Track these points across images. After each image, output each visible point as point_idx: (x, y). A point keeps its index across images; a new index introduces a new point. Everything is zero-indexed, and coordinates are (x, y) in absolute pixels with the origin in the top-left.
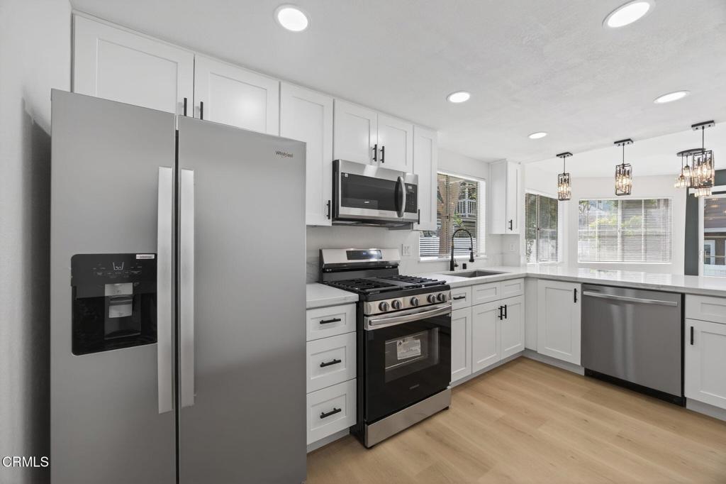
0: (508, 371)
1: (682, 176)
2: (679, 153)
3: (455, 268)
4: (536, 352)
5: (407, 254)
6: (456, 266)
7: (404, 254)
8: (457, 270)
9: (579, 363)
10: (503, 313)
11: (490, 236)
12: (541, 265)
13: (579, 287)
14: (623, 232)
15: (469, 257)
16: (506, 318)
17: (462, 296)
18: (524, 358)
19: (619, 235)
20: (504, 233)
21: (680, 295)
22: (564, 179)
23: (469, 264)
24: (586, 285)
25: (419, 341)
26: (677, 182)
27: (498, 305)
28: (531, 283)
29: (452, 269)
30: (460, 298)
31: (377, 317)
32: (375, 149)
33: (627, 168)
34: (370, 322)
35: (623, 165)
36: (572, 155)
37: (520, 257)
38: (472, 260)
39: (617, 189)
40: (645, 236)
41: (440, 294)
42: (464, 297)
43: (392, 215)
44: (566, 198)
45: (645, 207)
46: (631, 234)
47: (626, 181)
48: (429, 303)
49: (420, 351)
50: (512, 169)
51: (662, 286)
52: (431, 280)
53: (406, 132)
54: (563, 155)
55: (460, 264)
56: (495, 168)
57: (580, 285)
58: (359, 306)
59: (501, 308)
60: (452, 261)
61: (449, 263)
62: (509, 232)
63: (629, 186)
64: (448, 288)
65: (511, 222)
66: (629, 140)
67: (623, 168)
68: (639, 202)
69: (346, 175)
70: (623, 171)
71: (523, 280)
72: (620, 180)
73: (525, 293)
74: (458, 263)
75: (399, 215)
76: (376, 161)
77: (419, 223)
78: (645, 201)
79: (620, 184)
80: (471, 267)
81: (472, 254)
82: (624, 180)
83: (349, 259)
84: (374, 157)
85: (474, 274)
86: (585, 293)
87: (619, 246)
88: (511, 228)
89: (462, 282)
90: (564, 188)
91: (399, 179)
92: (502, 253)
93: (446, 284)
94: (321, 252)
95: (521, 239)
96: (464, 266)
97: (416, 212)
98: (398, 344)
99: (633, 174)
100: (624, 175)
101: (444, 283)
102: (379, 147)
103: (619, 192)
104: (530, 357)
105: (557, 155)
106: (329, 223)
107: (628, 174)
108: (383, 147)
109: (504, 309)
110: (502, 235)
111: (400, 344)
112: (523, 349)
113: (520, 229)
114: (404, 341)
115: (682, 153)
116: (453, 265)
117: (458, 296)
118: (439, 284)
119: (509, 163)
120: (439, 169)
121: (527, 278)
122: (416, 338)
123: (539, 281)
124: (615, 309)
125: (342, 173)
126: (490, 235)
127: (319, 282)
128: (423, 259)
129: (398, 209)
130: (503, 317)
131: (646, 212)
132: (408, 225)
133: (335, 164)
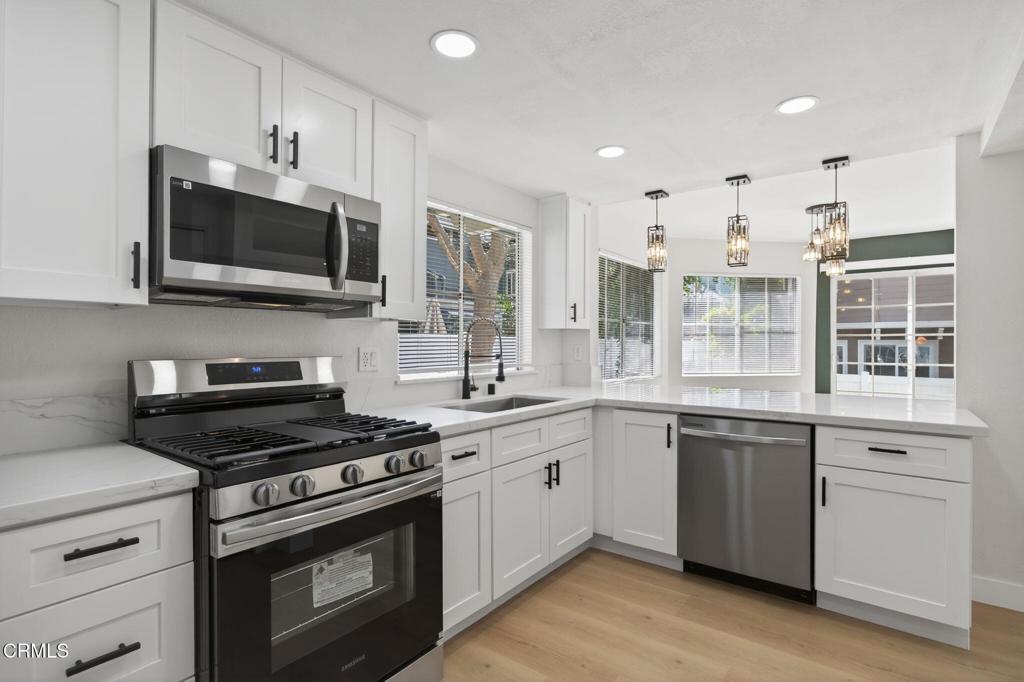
0: (565, 581)
1: (812, 244)
2: (809, 209)
3: (472, 393)
4: (611, 538)
5: (369, 368)
6: (474, 389)
7: (362, 368)
8: (477, 397)
9: (674, 553)
10: (553, 475)
11: (541, 332)
12: (628, 382)
13: (673, 420)
14: (742, 328)
15: (495, 371)
16: (558, 484)
17: (470, 450)
18: (594, 552)
19: (737, 331)
20: (563, 327)
21: (809, 428)
22: (657, 237)
23: (498, 385)
24: (687, 417)
25: (369, 557)
26: (806, 252)
27: (544, 460)
28: (603, 416)
29: (466, 396)
30: (467, 455)
31: (248, 520)
32: (275, 134)
33: (743, 223)
34: (224, 536)
35: (738, 216)
36: (667, 195)
37: (590, 369)
38: (501, 378)
39: (730, 255)
40: (770, 332)
41: (414, 453)
42: (474, 453)
43: (320, 285)
44: (660, 267)
45: (770, 291)
46: (754, 329)
47: (740, 244)
48: (388, 475)
49: (371, 578)
50: (576, 213)
51: (787, 414)
52: (403, 422)
53: (356, 110)
54: (655, 194)
55: (483, 386)
56: (547, 207)
57: (675, 416)
58: (200, 498)
59: (549, 467)
60: (466, 381)
61: (461, 383)
62: (572, 325)
63: (746, 253)
64: (435, 437)
65: (575, 307)
66: (745, 176)
67: (738, 222)
68: (761, 281)
69: (187, 186)
70: (737, 228)
71: (590, 410)
72: (733, 242)
73: (594, 436)
74: (477, 384)
75: (335, 285)
76: (275, 161)
77: (384, 305)
78: (769, 279)
79: (734, 248)
80: (503, 392)
81: (501, 366)
82: (739, 241)
83: (211, 382)
84: (271, 153)
85: (509, 404)
86: (684, 430)
87: (737, 349)
88: (575, 318)
89: (476, 422)
90: (658, 252)
91: (334, 207)
92: (561, 364)
93: (432, 429)
94: (130, 367)
95: (592, 338)
96: (491, 389)
97: (375, 281)
98: (315, 571)
99: (751, 232)
100: (739, 233)
101: (426, 427)
102: (285, 133)
103: (732, 261)
104: (603, 549)
105: (647, 194)
106: (140, 297)
107: (744, 233)
108: (296, 134)
109: (554, 468)
110: (562, 330)
111: (321, 570)
112: (591, 536)
113: (589, 320)
114: (331, 563)
115: (811, 209)
116: (467, 389)
117: (462, 452)
118: (419, 429)
119: (571, 202)
120: (431, 198)
121: (597, 407)
122: (363, 552)
123: (616, 412)
124: (728, 455)
125: (172, 179)
126: (541, 330)
127: (125, 441)
128: (404, 377)
129: (332, 272)
130: (554, 483)
131: (770, 298)
132: (360, 308)
133: (155, 156)
